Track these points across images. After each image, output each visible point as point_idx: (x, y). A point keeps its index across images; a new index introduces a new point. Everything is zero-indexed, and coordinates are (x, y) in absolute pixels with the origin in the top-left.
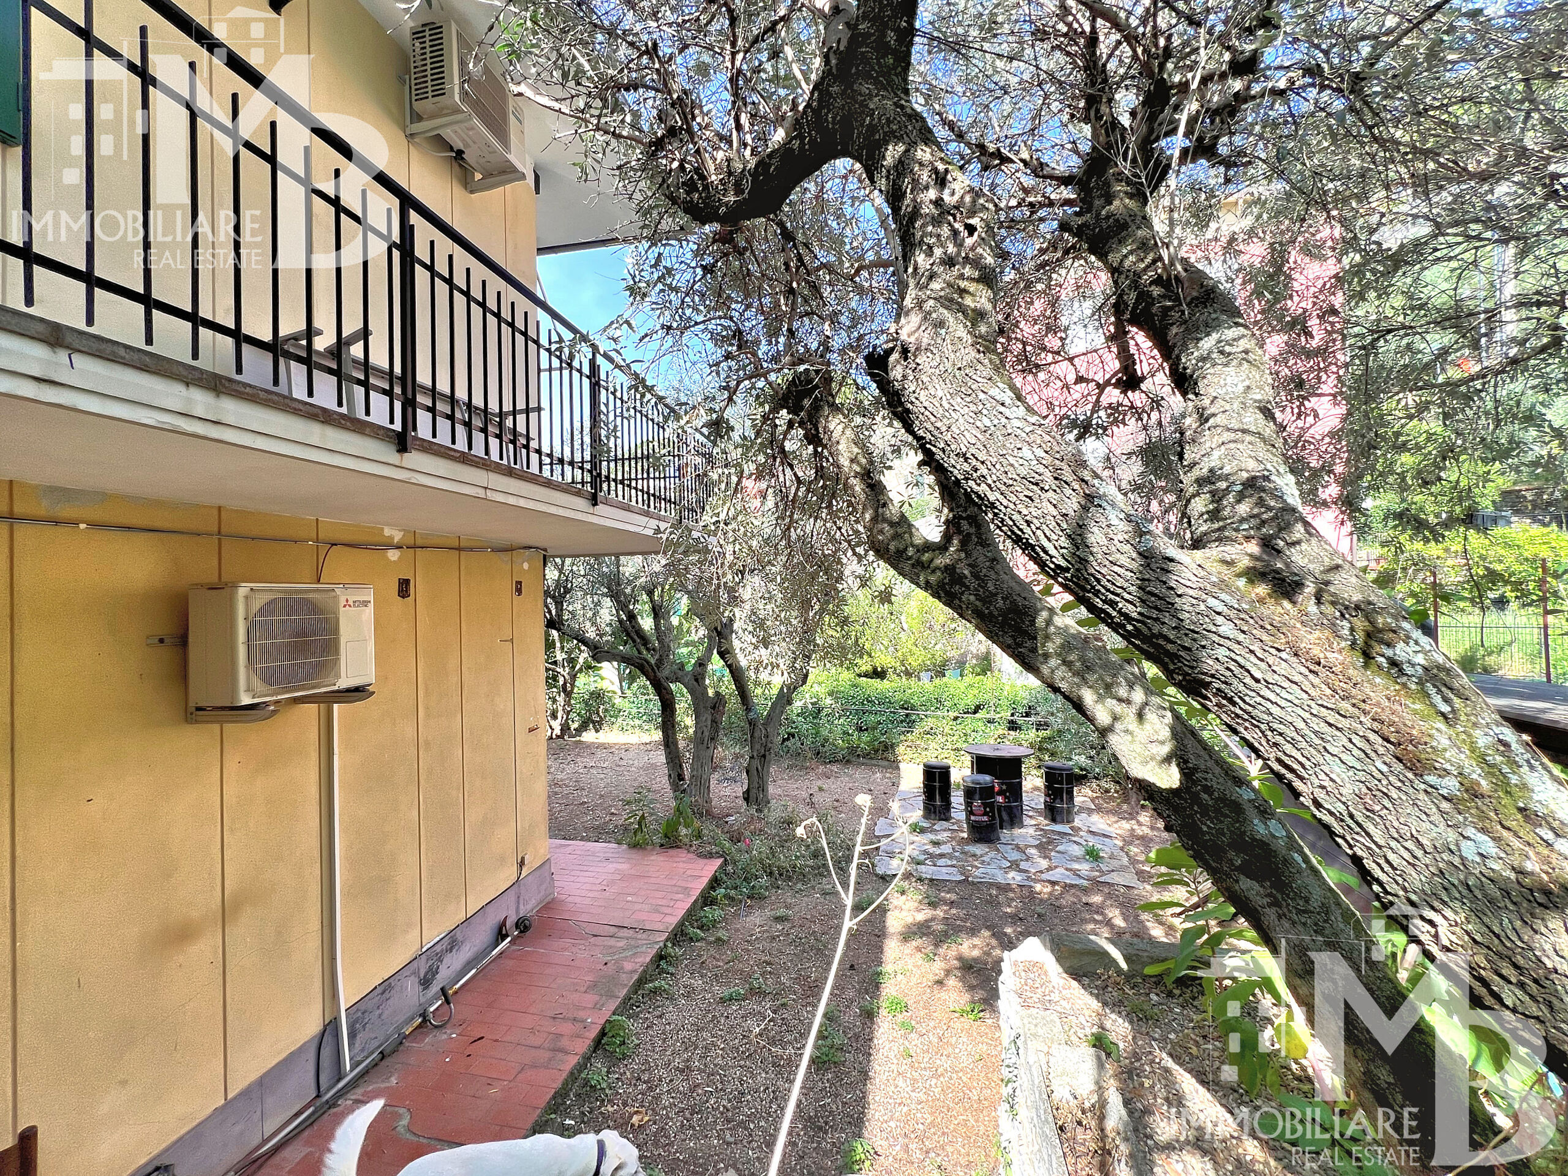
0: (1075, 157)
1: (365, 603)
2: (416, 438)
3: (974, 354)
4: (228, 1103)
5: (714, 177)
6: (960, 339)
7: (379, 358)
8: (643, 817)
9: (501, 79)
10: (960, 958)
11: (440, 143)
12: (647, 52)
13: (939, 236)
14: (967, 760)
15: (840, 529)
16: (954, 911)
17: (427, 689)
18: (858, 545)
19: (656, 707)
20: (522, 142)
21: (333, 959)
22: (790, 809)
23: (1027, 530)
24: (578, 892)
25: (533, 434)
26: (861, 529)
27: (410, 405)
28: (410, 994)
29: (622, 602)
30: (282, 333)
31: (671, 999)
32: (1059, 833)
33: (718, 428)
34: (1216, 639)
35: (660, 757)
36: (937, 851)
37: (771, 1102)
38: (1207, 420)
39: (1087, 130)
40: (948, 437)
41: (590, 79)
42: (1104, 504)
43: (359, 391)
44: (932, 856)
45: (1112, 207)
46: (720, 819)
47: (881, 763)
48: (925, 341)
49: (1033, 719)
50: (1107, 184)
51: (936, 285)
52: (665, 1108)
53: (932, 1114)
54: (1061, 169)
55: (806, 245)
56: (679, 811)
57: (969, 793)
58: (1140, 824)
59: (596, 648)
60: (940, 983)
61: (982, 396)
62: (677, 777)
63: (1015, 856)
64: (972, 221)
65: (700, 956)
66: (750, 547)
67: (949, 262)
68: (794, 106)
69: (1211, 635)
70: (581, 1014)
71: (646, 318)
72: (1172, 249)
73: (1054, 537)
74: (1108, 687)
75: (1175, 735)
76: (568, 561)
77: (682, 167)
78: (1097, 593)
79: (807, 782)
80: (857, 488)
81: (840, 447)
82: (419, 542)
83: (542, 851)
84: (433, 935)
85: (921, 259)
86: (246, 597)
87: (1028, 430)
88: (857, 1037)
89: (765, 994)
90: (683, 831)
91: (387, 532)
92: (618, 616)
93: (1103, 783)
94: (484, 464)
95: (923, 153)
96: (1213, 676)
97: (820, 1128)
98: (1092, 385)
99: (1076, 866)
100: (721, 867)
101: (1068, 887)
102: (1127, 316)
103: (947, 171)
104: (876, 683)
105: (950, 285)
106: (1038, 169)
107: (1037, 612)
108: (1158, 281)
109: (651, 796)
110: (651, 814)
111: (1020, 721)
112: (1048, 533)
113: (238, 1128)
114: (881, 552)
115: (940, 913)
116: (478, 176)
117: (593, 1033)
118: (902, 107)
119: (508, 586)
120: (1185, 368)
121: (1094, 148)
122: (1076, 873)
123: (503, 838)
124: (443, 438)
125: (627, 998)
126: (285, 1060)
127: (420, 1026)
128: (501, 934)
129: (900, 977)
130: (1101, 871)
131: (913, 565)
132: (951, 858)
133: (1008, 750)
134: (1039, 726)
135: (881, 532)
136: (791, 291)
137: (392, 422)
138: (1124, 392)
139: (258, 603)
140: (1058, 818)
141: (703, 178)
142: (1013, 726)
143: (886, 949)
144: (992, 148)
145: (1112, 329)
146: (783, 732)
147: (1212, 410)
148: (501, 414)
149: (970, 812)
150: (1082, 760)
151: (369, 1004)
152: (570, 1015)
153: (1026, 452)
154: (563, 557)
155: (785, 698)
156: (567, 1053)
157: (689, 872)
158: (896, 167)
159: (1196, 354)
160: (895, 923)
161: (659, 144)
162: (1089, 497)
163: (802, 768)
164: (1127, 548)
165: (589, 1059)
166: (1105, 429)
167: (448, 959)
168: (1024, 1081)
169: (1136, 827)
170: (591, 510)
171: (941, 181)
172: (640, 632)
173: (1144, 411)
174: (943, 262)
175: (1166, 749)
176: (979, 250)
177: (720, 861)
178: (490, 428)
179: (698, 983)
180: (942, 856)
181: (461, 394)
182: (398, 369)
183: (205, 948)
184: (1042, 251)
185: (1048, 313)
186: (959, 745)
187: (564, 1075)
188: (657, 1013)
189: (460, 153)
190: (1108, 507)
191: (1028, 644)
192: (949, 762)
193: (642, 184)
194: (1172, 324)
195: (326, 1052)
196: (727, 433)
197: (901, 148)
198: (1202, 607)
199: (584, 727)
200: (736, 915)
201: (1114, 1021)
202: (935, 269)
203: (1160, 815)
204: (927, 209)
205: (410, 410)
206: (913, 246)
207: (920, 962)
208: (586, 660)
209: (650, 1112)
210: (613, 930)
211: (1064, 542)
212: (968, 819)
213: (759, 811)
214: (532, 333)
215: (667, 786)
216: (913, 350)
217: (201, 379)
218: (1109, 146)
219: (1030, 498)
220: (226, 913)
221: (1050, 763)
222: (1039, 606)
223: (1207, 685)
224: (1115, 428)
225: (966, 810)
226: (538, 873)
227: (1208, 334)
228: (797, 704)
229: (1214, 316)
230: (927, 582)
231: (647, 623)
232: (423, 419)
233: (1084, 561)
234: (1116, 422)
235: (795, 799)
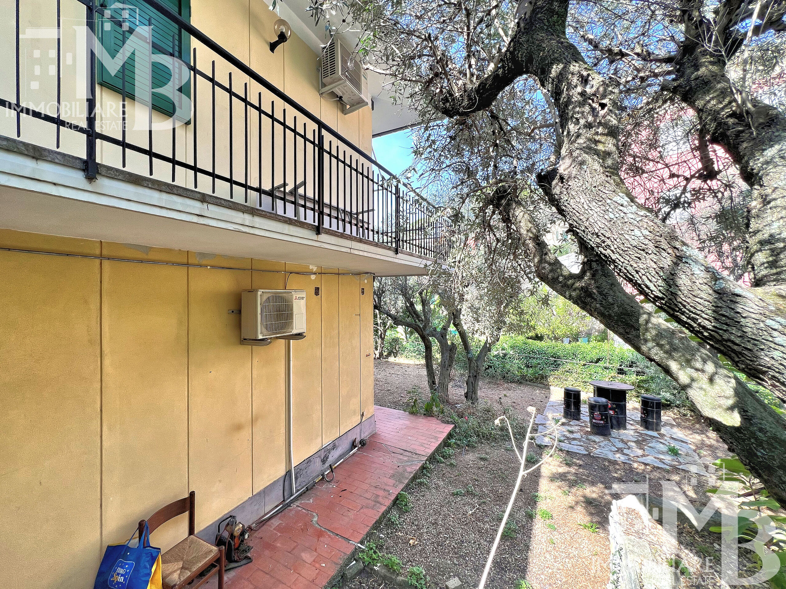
0: (673, 44)
1: (303, 298)
2: (323, 228)
3: (604, 178)
4: (254, 496)
5: (457, 94)
6: (596, 170)
7: (310, 194)
8: (416, 400)
9: (360, 63)
10: (584, 497)
11: (333, 95)
12: (426, 39)
13: (583, 112)
14: (591, 388)
15: (520, 265)
16: (581, 470)
17: (325, 335)
18: (530, 273)
19: (422, 347)
20: (367, 88)
21: (290, 445)
22: (489, 404)
23: (637, 276)
24: (386, 431)
25: (371, 222)
26: (532, 265)
27: (321, 213)
28: (317, 466)
29: (408, 298)
30: (275, 186)
31: (428, 488)
32: (651, 436)
33: (457, 217)
34: (773, 345)
35: (424, 372)
36: (572, 436)
37: (477, 549)
38: (769, 202)
39: (682, 27)
40: (587, 224)
41: (399, 57)
42: (690, 262)
43: (302, 210)
44: (568, 438)
45: (699, 73)
46: (453, 405)
47: (539, 385)
48: (574, 173)
49: (634, 369)
50: (696, 59)
51: (581, 141)
52: (425, 540)
53: (566, 577)
54: (662, 53)
55: (505, 120)
56: (433, 399)
57: (592, 407)
58: (708, 438)
59: (396, 319)
60: (572, 507)
61: (609, 201)
62: (432, 383)
63: (621, 445)
64: (604, 101)
65: (443, 471)
66: (471, 274)
67: (589, 126)
68: (500, 50)
69: (768, 343)
70: (387, 488)
71: (422, 166)
72: (744, 94)
73: (654, 280)
74: (688, 362)
75: (737, 393)
76: (384, 278)
77: (441, 91)
78: (683, 313)
79: (498, 391)
80: (531, 245)
81: (521, 224)
82: (323, 271)
83: (371, 411)
84: (327, 441)
85: (572, 127)
86: (261, 295)
87: (638, 219)
88: (523, 527)
89: (475, 496)
90: (435, 409)
91: (311, 267)
92: (405, 303)
93: (682, 410)
94: (350, 238)
95: (574, 67)
96: (769, 368)
97: (503, 569)
98: (681, 179)
99: (662, 457)
100: (453, 429)
101: (655, 468)
102: (708, 137)
103: (589, 75)
104: (537, 343)
105: (589, 140)
106: (646, 57)
107: (639, 315)
108: (733, 115)
109: (420, 390)
110: (420, 399)
111: (626, 369)
112: (650, 277)
113: (256, 507)
114: (543, 278)
115: (573, 470)
116: (348, 107)
117: (393, 498)
118: (562, 43)
119: (359, 291)
120: (752, 169)
121: (687, 38)
122: (661, 461)
123: (354, 404)
124: (334, 228)
125: (408, 485)
126: (272, 483)
127: (321, 480)
128: (353, 446)
129: (548, 500)
130: (679, 462)
131: (562, 286)
132: (580, 441)
133: (617, 385)
134: (638, 373)
135: (544, 268)
136: (496, 145)
137: (314, 222)
138: (705, 181)
139: (265, 297)
140: (650, 427)
141: (451, 95)
142: (621, 372)
143: (540, 484)
144: (616, 50)
145: (696, 142)
146: (486, 365)
147: (774, 196)
148: (357, 214)
149: (592, 417)
150: (668, 395)
151: (302, 467)
152: (382, 487)
153: (637, 232)
154: (381, 277)
155: (487, 348)
156: (381, 504)
157: (437, 429)
158: (558, 77)
159: (761, 160)
160: (546, 471)
161: (430, 81)
162: (679, 258)
163: (496, 384)
164: (705, 287)
165: (391, 509)
166: (689, 204)
167: (332, 453)
168: (624, 574)
169: (705, 439)
170: (395, 256)
171: (585, 81)
172: (415, 312)
173: (719, 191)
174: (585, 126)
175: (730, 402)
176: (609, 117)
177: (453, 426)
178: (353, 221)
179: (441, 483)
180: (574, 439)
181: (341, 206)
182: (317, 198)
183: (246, 433)
184: (648, 103)
185: (651, 137)
186: (586, 380)
187: (380, 514)
188: (422, 494)
189: (341, 97)
190: (692, 263)
191: (634, 333)
192: (580, 389)
193: (422, 102)
194: (743, 142)
195: (287, 483)
196: (461, 219)
197: (561, 66)
198: (762, 325)
199: (389, 355)
200: (460, 453)
201: (687, 554)
202: (581, 131)
203: (724, 441)
204: (576, 98)
205: (321, 216)
206: (567, 120)
207: (560, 495)
208: (391, 324)
209: (418, 540)
210: (402, 452)
211: (661, 283)
212: (591, 421)
213: (473, 403)
214: (370, 177)
215: (427, 386)
216: (566, 178)
217: (248, 210)
218: (698, 36)
219: (639, 258)
220: (253, 421)
221: (645, 395)
222: (641, 311)
223: (764, 373)
224: (697, 203)
225: (590, 416)
226: (369, 420)
227: (772, 146)
228: (494, 352)
229: (777, 134)
230: (570, 296)
231: (419, 308)
232: (326, 219)
233: (674, 295)
234: (698, 199)
235: (491, 399)
